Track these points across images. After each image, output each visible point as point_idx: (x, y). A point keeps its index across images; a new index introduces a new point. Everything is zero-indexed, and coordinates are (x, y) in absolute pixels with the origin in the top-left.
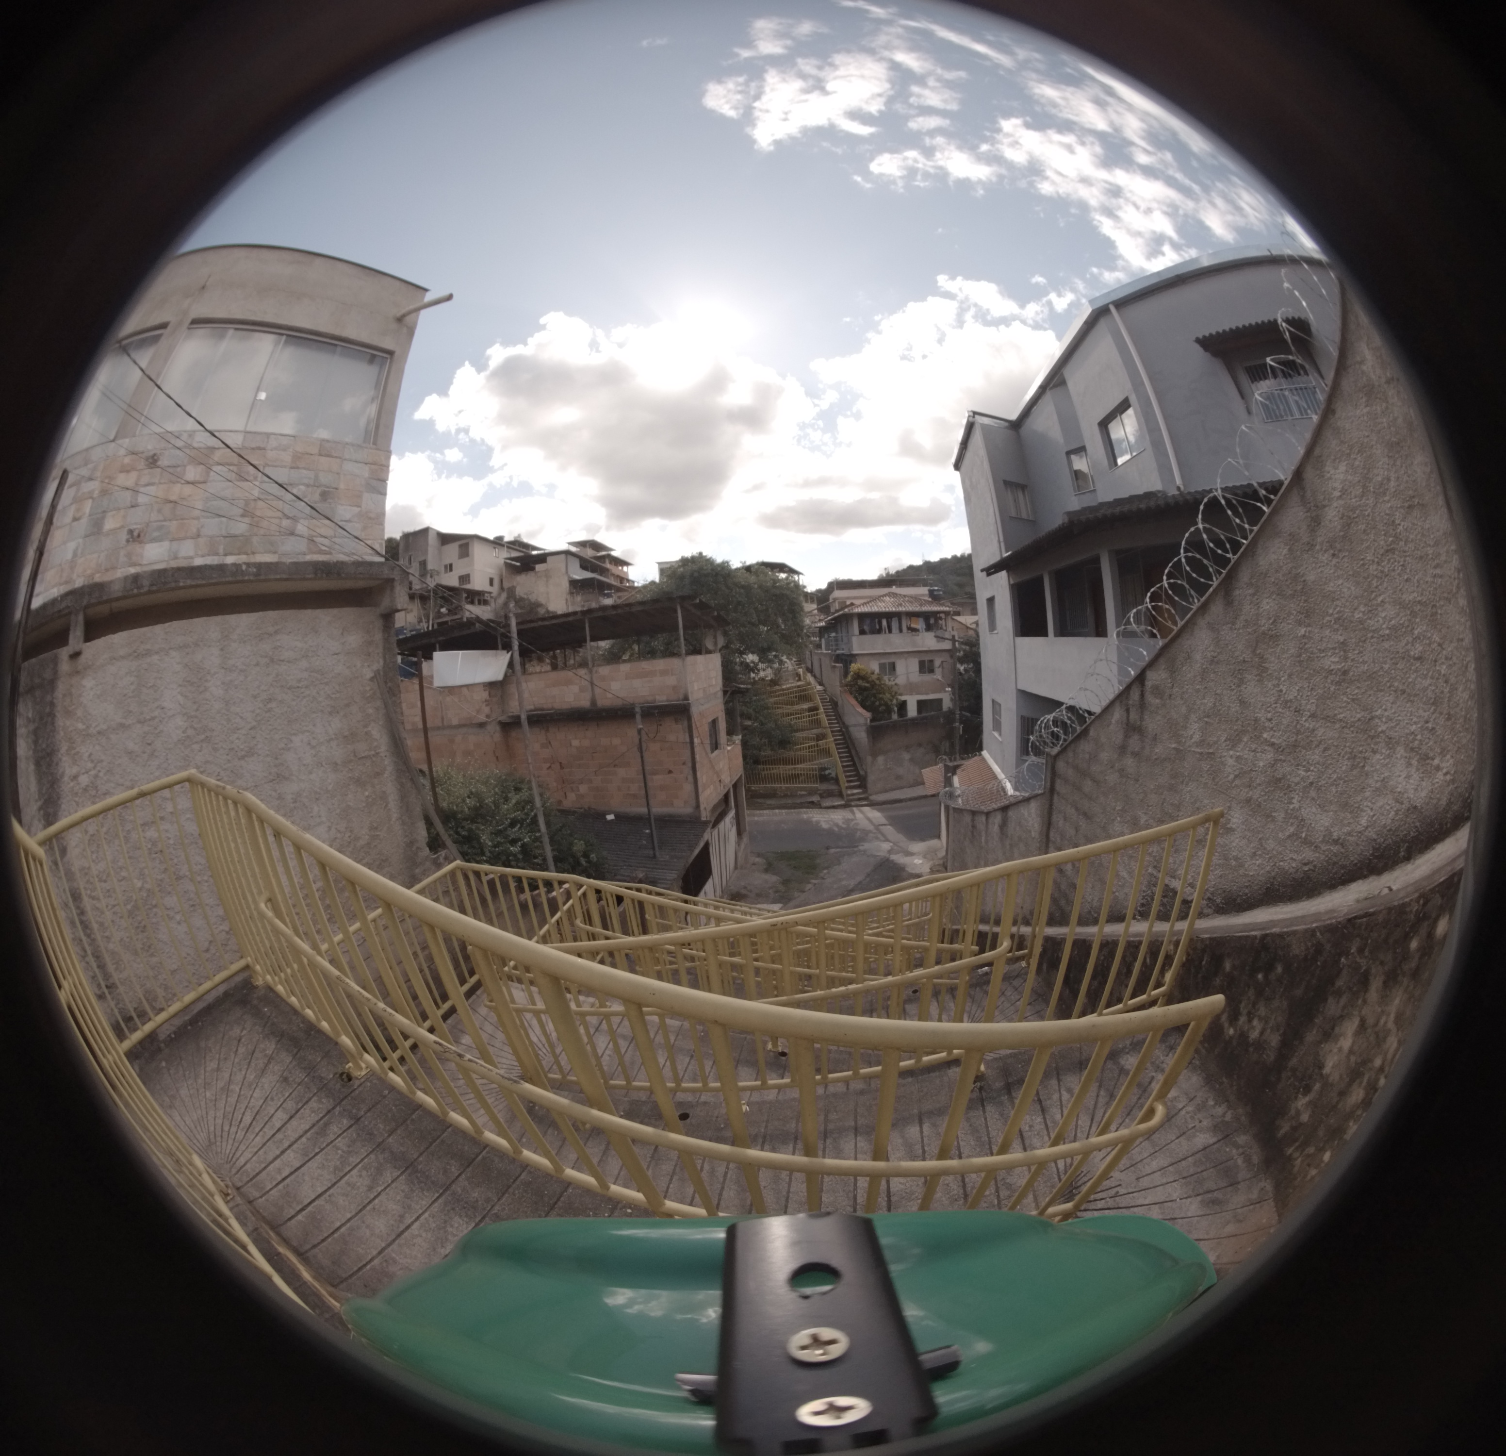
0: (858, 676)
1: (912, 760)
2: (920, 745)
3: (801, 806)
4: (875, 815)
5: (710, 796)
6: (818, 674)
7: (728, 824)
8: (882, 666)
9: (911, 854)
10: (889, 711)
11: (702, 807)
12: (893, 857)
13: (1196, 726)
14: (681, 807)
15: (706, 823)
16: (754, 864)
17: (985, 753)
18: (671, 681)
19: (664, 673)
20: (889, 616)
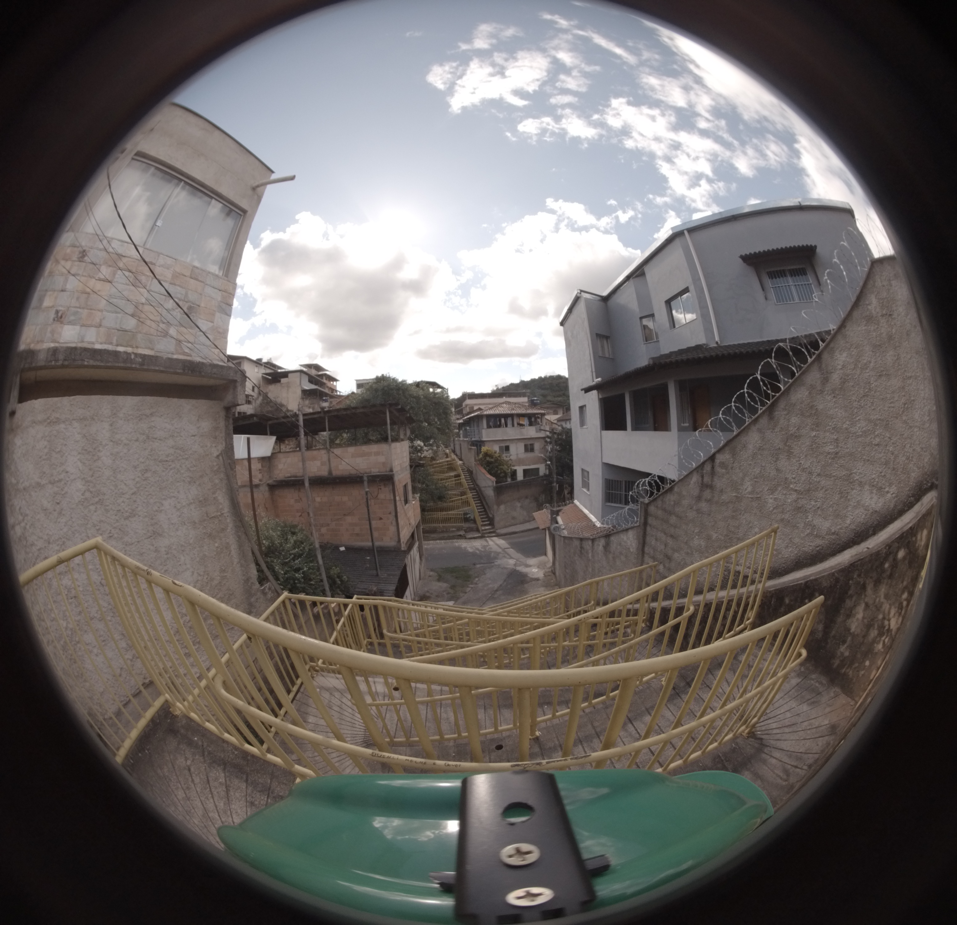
0: (486, 454)
1: (521, 507)
2: (527, 497)
3: (453, 538)
4: (501, 542)
5: (405, 534)
6: (458, 453)
7: (415, 551)
8: (501, 448)
9: (527, 566)
10: (506, 476)
11: (402, 541)
12: (518, 568)
13: (749, 483)
14: (388, 541)
15: (404, 551)
16: (430, 576)
17: (576, 502)
18: (381, 459)
19: (377, 454)
20: (506, 416)
